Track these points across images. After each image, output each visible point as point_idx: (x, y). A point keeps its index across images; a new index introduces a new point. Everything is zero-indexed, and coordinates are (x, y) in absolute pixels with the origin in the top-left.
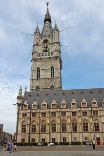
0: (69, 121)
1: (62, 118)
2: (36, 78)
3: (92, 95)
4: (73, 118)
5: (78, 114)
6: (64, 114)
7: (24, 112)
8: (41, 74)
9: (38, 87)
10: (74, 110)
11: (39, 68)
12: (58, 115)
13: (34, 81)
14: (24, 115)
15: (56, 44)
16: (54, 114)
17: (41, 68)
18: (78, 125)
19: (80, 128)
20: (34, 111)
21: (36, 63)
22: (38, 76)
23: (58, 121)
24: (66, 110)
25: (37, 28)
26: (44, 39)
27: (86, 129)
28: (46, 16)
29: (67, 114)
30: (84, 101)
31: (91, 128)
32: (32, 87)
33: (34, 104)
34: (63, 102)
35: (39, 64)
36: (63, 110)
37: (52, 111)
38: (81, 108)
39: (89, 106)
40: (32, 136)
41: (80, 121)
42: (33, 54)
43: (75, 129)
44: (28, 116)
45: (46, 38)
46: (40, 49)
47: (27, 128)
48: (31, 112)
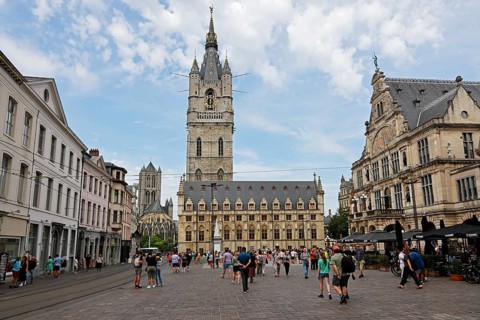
0: (246, 227)
1: (237, 222)
2: (195, 155)
3: (263, 192)
4: (250, 222)
5: (257, 218)
6: (239, 218)
7: (189, 214)
8: (203, 149)
9: (198, 170)
10: (252, 213)
11: (199, 139)
12: (232, 219)
13: (193, 160)
14: (189, 218)
15: (226, 100)
16: (227, 218)
17: (203, 140)
18: (256, 232)
19: (258, 236)
20: (202, 213)
21: (194, 129)
22: (199, 152)
23: (233, 227)
24: (242, 213)
25: (195, 63)
26: (208, 87)
27: (264, 236)
28: (209, 34)
29: (244, 218)
30: (264, 201)
31: (270, 235)
32: (190, 170)
33: (200, 203)
34: (239, 201)
35: (199, 131)
36: (239, 213)
37: (225, 213)
38: (259, 210)
39: (270, 208)
40: (201, 246)
41: (258, 226)
42: (189, 113)
43: (252, 236)
44: (194, 219)
45: (212, 86)
46: (201, 105)
47: (193, 236)
48: (197, 215)
